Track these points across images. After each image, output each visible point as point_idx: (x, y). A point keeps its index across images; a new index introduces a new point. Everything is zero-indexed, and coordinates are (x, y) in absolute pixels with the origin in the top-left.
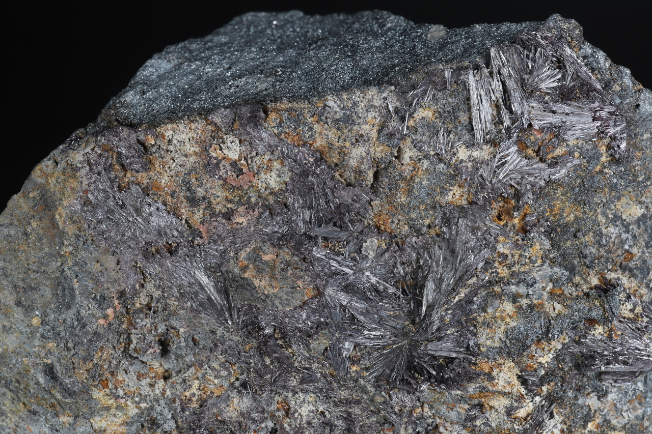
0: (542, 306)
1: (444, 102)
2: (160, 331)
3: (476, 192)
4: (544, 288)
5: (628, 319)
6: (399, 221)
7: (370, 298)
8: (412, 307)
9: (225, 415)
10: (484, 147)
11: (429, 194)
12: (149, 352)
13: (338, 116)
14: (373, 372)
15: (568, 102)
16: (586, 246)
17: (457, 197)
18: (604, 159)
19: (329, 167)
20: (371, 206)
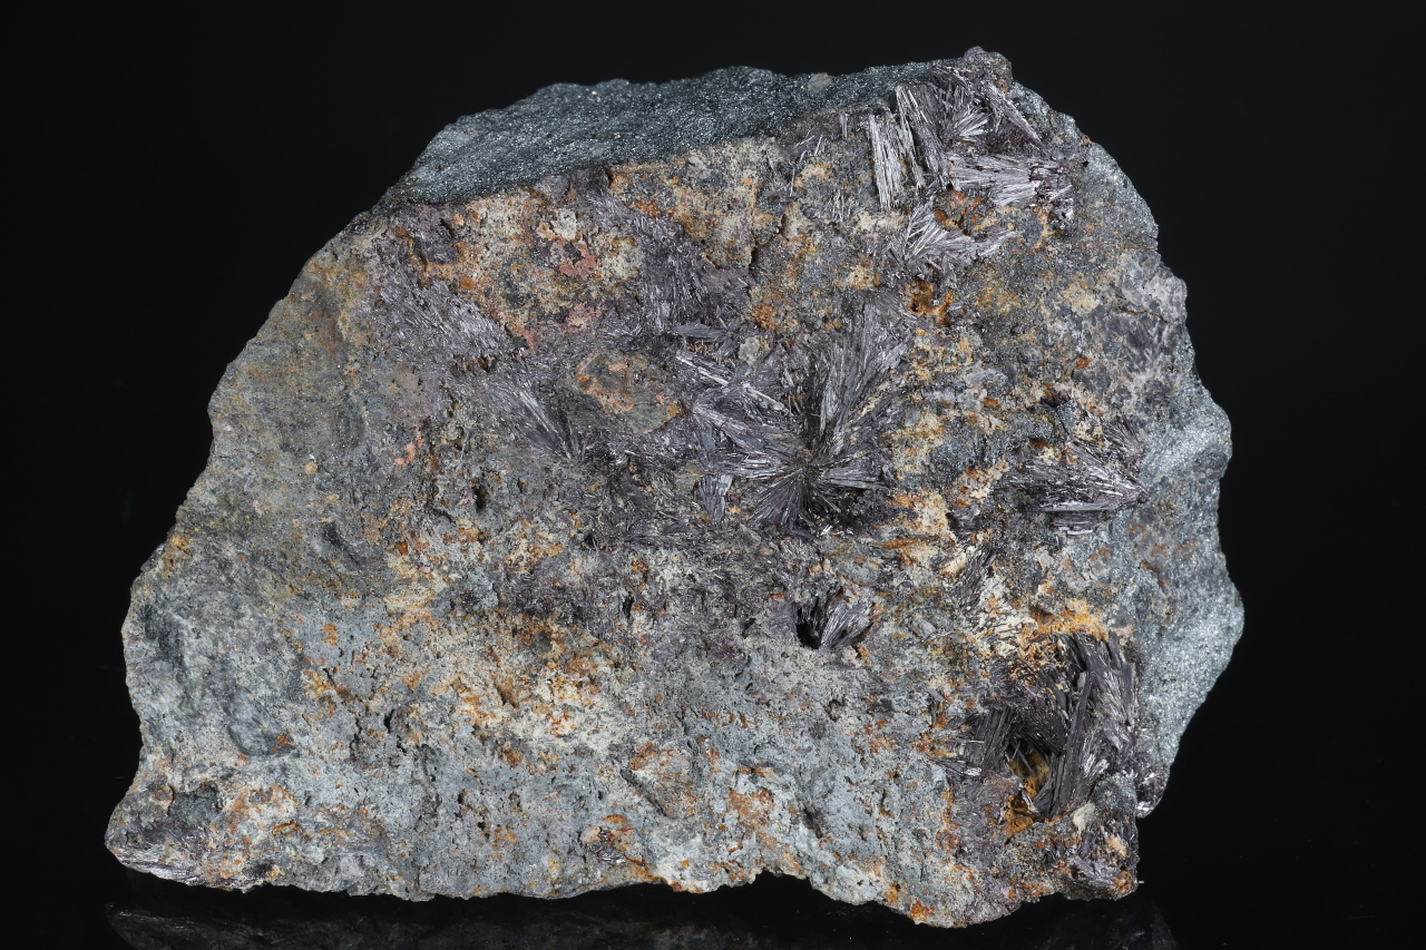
0: (974, 419)
1: (840, 156)
2: (474, 475)
3: (884, 271)
4: (976, 396)
5: (1085, 441)
6: (786, 313)
7: (750, 419)
8: (806, 427)
9: (564, 580)
10: (893, 214)
11: (824, 276)
12: (461, 503)
13: (704, 176)
14: (758, 514)
15: (998, 155)
16: (1027, 346)
17: (860, 279)
19: (694, 244)
20: (749, 295)
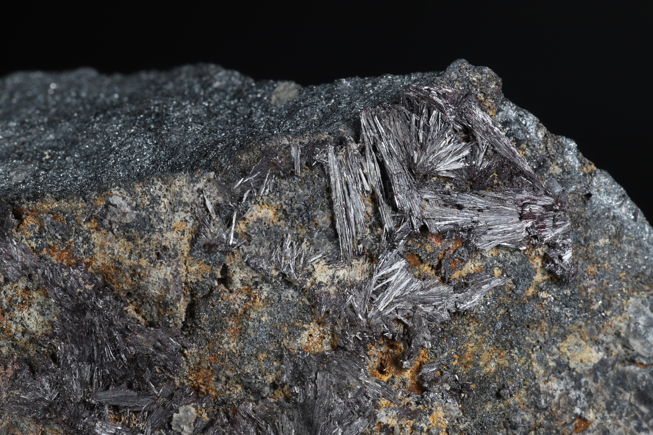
1: (291, 194)
3: (342, 331)
6: (228, 378)
10: (354, 262)
11: (271, 336)
13: (128, 219)
15: (482, 192)
16: (516, 410)
17: (315, 340)
18: (538, 277)
19: (117, 298)
20: (185, 356)
